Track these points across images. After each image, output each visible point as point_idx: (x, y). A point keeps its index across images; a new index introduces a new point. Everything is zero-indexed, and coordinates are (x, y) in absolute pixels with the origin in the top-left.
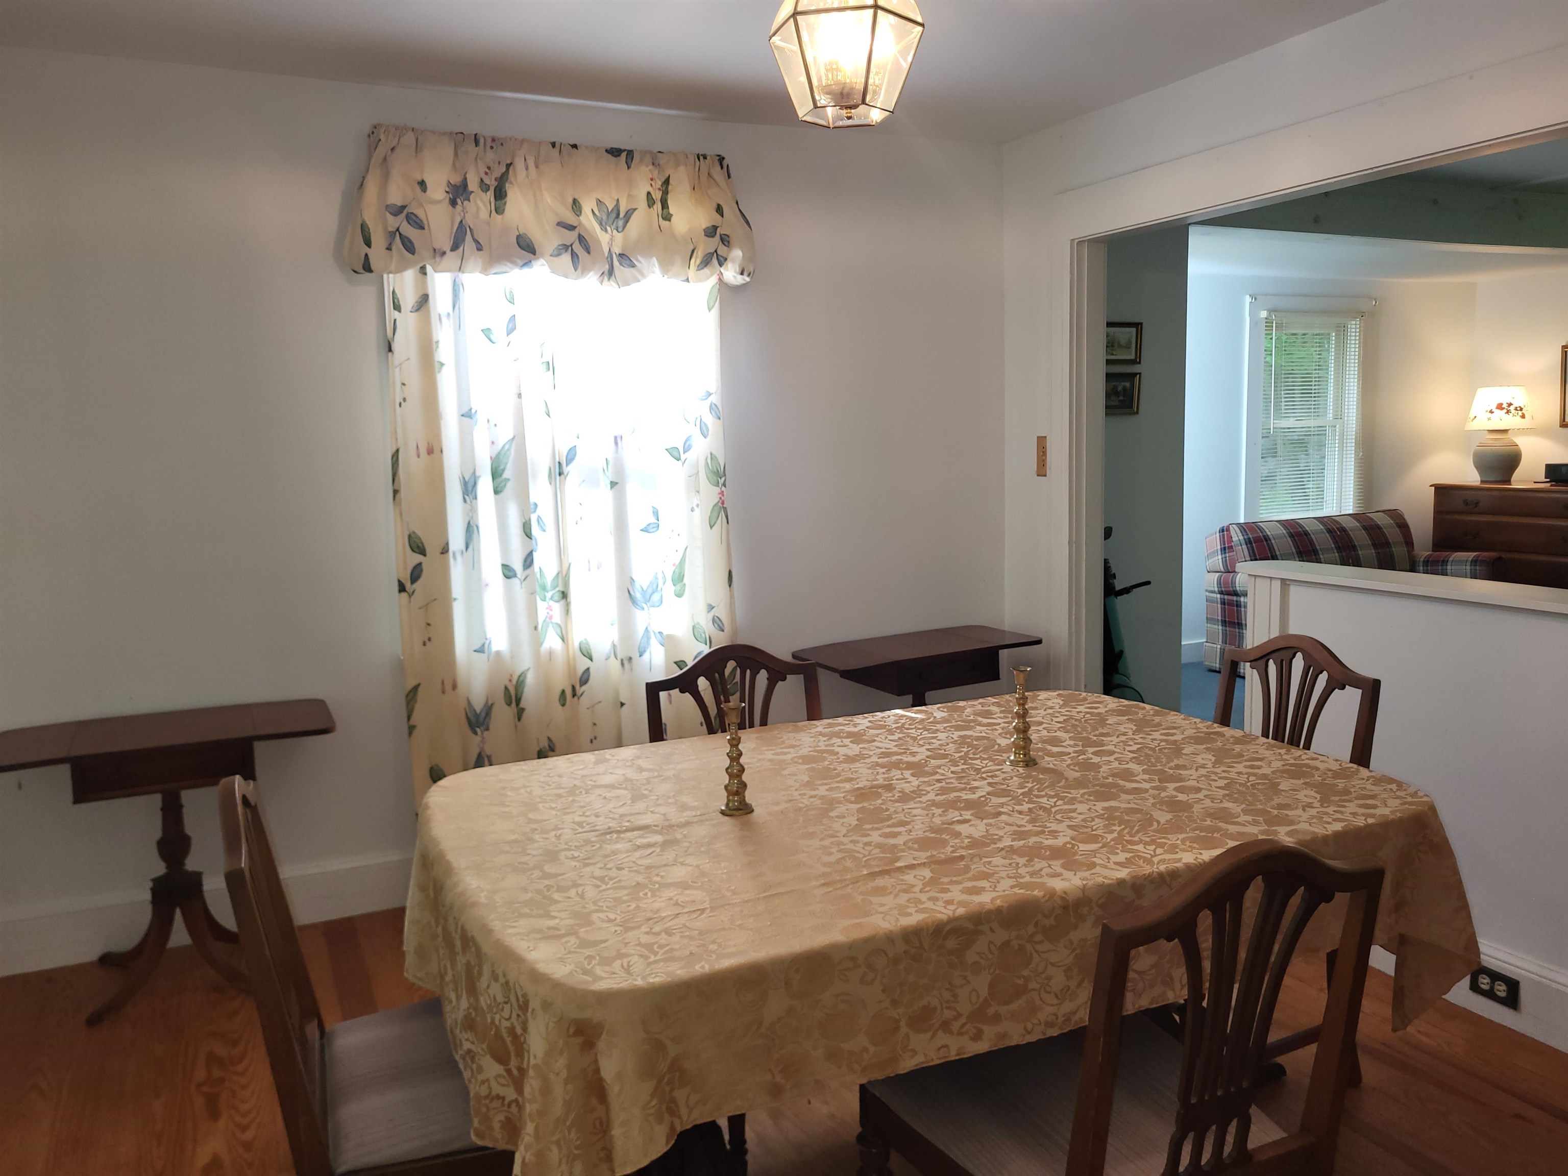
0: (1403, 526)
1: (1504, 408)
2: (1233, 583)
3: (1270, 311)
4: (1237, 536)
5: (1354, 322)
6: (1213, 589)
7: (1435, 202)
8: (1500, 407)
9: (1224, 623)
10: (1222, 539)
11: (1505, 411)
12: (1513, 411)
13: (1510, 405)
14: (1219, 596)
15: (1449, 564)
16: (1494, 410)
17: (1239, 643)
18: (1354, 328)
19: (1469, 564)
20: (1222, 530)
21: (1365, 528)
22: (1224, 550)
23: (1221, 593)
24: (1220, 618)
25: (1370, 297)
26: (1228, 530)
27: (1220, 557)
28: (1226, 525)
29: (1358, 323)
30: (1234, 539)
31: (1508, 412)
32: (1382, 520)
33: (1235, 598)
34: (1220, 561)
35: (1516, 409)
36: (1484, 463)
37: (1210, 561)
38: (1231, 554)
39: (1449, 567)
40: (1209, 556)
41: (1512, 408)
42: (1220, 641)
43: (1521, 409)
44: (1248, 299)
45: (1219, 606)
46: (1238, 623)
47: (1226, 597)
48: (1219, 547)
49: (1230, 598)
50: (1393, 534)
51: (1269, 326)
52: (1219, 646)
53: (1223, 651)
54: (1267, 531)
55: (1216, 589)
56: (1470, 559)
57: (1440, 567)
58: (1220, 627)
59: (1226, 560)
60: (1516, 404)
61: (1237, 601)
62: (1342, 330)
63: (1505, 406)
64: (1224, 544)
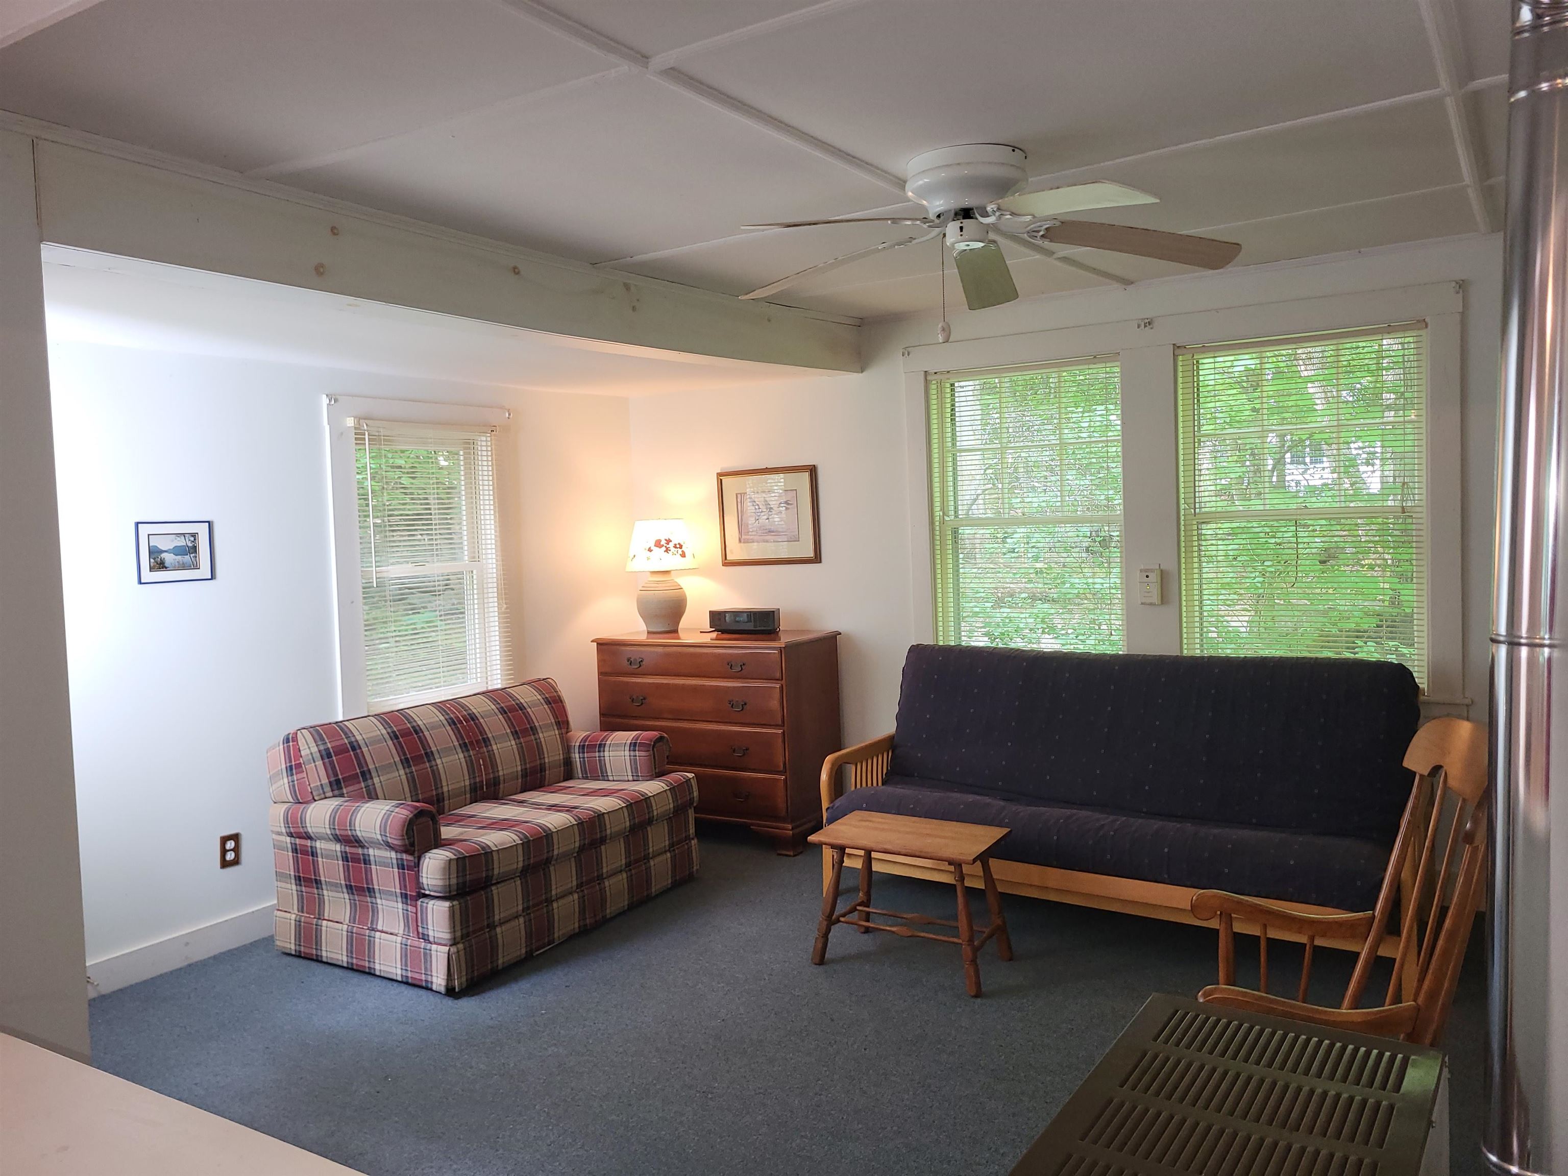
0: (555, 703)
1: (663, 545)
2: (303, 821)
3: (359, 419)
4: (308, 748)
5: (484, 439)
6: (279, 829)
7: (516, 271)
8: (658, 544)
9: (298, 879)
10: (287, 751)
11: (664, 549)
12: (673, 549)
13: (668, 541)
14: (288, 839)
15: (607, 749)
16: (653, 548)
17: (319, 911)
18: (484, 444)
19: (627, 748)
20: (287, 740)
21: (503, 711)
22: (290, 769)
23: (291, 835)
24: (292, 873)
25: (502, 408)
26: (295, 739)
27: (286, 780)
28: (292, 730)
29: (489, 439)
30: (303, 753)
31: (667, 550)
32: (528, 696)
33: (308, 843)
34: (287, 786)
35: (675, 547)
36: (648, 611)
37: (274, 786)
38: (300, 776)
39: (606, 754)
40: (273, 779)
41: (671, 545)
42: (296, 907)
43: (681, 547)
44: (325, 400)
45: (290, 854)
46: (316, 880)
47: (298, 841)
48: (284, 766)
49: (303, 842)
50: (541, 715)
51: (359, 439)
52: (293, 916)
53: (298, 922)
54: (356, 733)
55: (284, 830)
56: (629, 742)
57: (597, 754)
58: (294, 887)
59: (294, 786)
60: (675, 541)
61: (311, 847)
62: (469, 446)
63: (663, 542)
64: (290, 761)
